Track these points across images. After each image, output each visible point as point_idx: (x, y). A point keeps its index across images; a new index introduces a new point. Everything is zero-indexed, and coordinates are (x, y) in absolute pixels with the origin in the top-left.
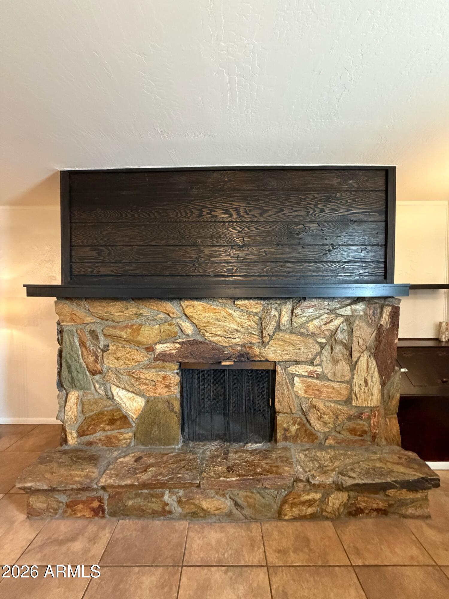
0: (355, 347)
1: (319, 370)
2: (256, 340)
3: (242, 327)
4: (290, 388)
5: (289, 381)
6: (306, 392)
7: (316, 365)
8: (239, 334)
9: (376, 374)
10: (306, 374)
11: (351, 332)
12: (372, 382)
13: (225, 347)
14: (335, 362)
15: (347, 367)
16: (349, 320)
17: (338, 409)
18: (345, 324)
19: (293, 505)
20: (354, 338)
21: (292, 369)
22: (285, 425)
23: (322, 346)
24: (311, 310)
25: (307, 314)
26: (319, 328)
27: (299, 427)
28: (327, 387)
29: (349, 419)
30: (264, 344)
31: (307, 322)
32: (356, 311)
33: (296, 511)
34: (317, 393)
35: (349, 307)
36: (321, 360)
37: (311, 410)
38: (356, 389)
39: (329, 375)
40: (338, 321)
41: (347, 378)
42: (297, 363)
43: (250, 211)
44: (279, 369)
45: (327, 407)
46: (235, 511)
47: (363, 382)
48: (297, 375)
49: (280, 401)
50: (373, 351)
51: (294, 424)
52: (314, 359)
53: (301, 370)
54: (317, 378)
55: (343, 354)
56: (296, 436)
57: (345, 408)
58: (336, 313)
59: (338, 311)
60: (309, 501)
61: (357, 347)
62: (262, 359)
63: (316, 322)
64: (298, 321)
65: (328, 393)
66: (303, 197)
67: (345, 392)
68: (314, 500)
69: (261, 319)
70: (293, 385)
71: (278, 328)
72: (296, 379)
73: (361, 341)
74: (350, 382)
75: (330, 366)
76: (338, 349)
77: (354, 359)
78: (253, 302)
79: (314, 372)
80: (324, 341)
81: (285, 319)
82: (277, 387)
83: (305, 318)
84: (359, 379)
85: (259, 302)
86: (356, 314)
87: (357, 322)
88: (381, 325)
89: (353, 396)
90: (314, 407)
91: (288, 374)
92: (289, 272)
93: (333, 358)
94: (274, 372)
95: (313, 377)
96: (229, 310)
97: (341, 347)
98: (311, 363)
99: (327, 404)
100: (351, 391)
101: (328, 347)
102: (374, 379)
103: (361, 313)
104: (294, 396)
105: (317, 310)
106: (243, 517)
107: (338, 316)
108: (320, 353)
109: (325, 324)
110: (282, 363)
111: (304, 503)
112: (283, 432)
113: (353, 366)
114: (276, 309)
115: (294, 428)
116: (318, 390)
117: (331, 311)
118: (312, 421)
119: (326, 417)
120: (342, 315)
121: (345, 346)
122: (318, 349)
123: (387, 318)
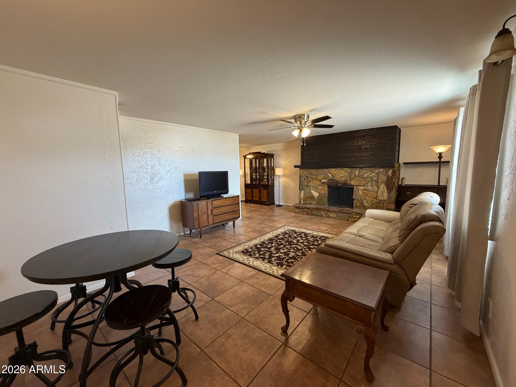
0: (379, 182)
1: (367, 188)
2: (349, 179)
3: (345, 175)
4: (358, 193)
5: (358, 191)
6: (363, 194)
7: (366, 187)
8: (344, 178)
9: (386, 190)
10: (363, 189)
11: (378, 178)
12: (384, 192)
13: (339, 181)
14: (372, 186)
15: (377, 188)
16: (378, 174)
17: (373, 200)
18: (376, 175)
19: (352, 218)
20: (379, 179)
21: (358, 187)
22: (356, 203)
23: (369, 181)
24: (365, 171)
25: (364, 172)
26: (367, 176)
27: (360, 204)
28: (370, 193)
29: (376, 203)
30: (351, 180)
31: (364, 174)
32: (380, 171)
33: (352, 220)
34: (366, 195)
35: (378, 170)
36: (368, 185)
37: (364, 199)
38: (379, 194)
39: (370, 190)
40: (374, 174)
41: (376, 191)
42: (360, 186)
43: (349, 143)
44: (354, 187)
45: (369, 199)
46: (337, 217)
47: (381, 193)
48: (360, 189)
49: (354, 196)
50: (386, 183)
51: (359, 203)
52: (365, 185)
53: (361, 188)
54: (366, 190)
55: (375, 183)
56: (359, 206)
57: (375, 200)
58: (373, 172)
59: (374, 171)
60: (356, 217)
61: (380, 182)
62: (350, 184)
63: (367, 174)
64: (361, 174)
65: (370, 195)
66: (365, 138)
67: (375, 195)
68: (357, 217)
69: (350, 173)
70: (359, 192)
71: (355, 176)
72: (360, 190)
73: (381, 180)
74: (377, 192)
75: (371, 187)
76: (374, 182)
77: (379, 186)
78: (348, 169)
79: (365, 188)
80: (369, 180)
81: (357, 173)
82: (354, 192)
83: (363, 173)
84: (380, 192)
85: (350, 169)
86: (380, 172)
87: (380, 174)
88: (388, 175)
89: (378, 196)
90: (365, 198)
91: (357, 189)
92: (360, 160)
93: (372, 185)
94: (353, 188)
95: (365, 190)
96: (341, 171)
97: (375, 182)
98: (364, 186)
99: (369, 198)
100: (377, 195)
101: (370, 182)
102: (385, 192)
103: (382, 172)
104: (359, 195)
105: (367, 171)
106: (339, 219)
107: (374, 172)
108: (368, 183)
109: (369, 175)
110: (356, 186)
111: (354, 218)
112: (355, 205)
113: (378, 188)
114: (354, 171)
115: (358, 204)
116: (367, 194)
117: (371, 171)
118: (364, 203)
119: (369, 202)
120: (375, 172)
121: (376, 181)
122: (367, 182)
123: (390, 173)
